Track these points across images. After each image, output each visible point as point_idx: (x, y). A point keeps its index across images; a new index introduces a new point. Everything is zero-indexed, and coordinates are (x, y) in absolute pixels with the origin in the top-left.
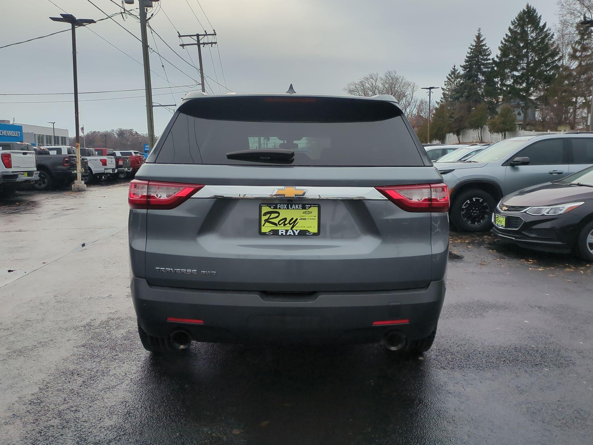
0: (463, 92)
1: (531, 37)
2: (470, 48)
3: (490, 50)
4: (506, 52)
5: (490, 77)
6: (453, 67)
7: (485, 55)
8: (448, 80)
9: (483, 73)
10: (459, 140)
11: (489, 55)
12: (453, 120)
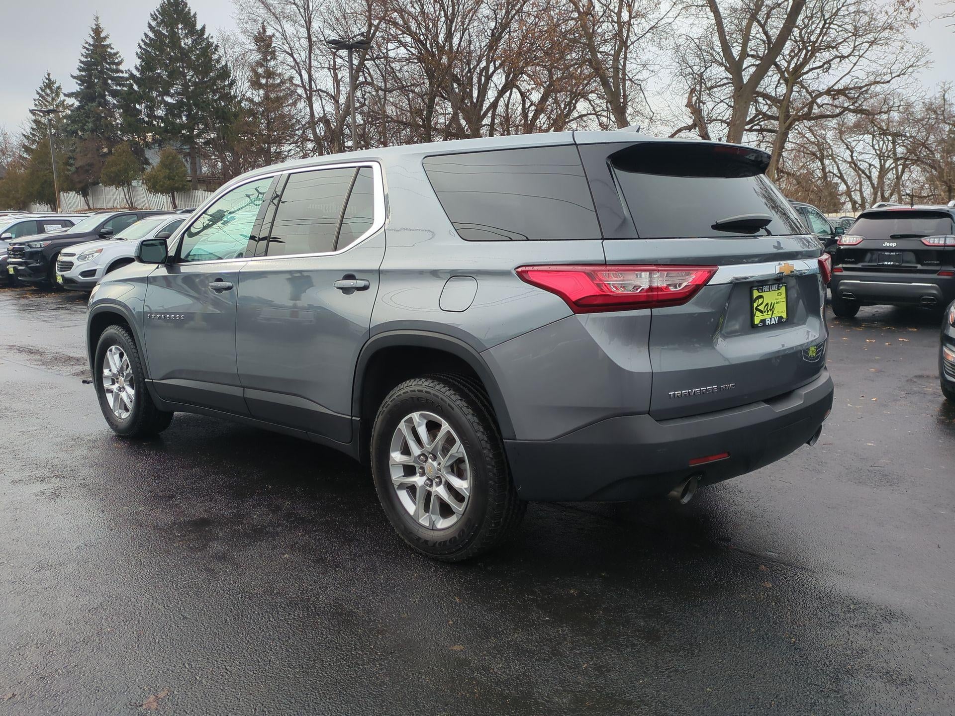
0: (84, 122)
1: (185, 44)
2: (85, 47)
3: (120, 57)
4: (151, 63)
5: (128, 100)
6: (47, 77)
7: (114, 63)
8: (40, 98)
9: (114, 94)
10: (88, 205)
11: (120, 63)
12: (73, 169)
